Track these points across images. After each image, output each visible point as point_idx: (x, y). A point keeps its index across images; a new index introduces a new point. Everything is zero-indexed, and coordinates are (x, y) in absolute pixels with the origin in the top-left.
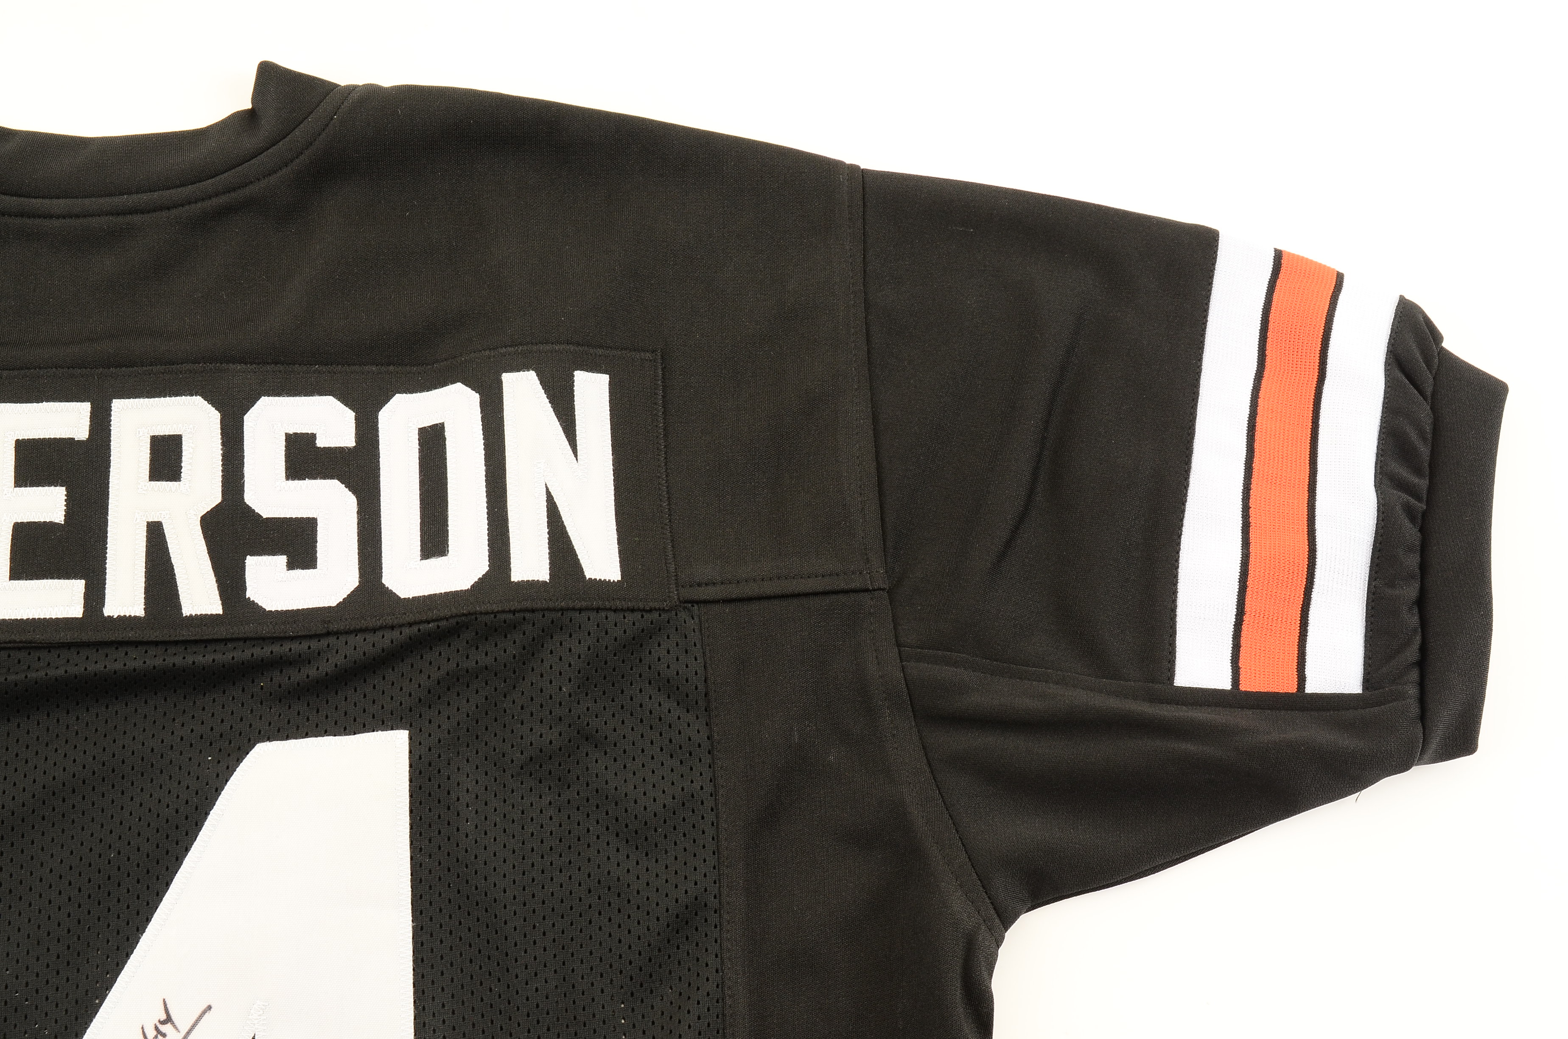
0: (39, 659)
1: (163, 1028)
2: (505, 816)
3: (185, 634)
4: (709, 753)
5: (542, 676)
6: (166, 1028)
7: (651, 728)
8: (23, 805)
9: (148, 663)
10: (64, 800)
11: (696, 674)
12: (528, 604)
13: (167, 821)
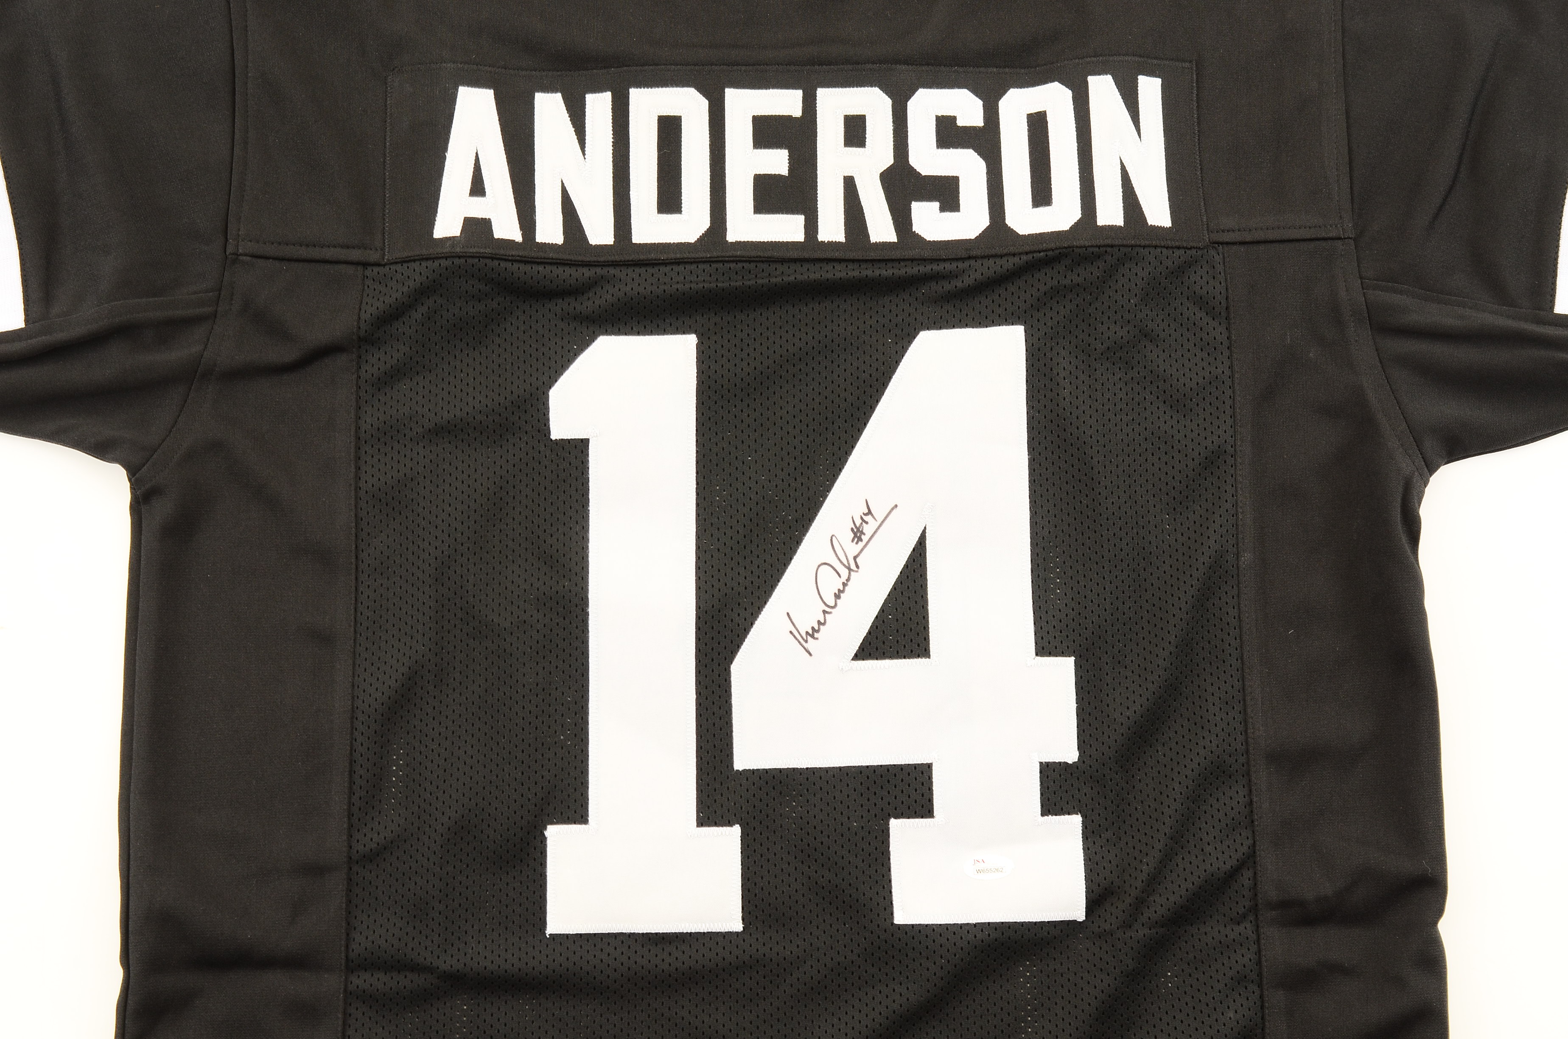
0: (776, 269)
1: (865, 518)
2: (1090, 387)
3: (873, 255)
4: (1228, 348)
5: (1116, 291)
6: (868, 518)
7: (1188, 330)
8: (768, 368)
9: (850, 274)
10: (794, 366)
11: (1221, 293)
12: (1109, 242)
13: (864, 382)
